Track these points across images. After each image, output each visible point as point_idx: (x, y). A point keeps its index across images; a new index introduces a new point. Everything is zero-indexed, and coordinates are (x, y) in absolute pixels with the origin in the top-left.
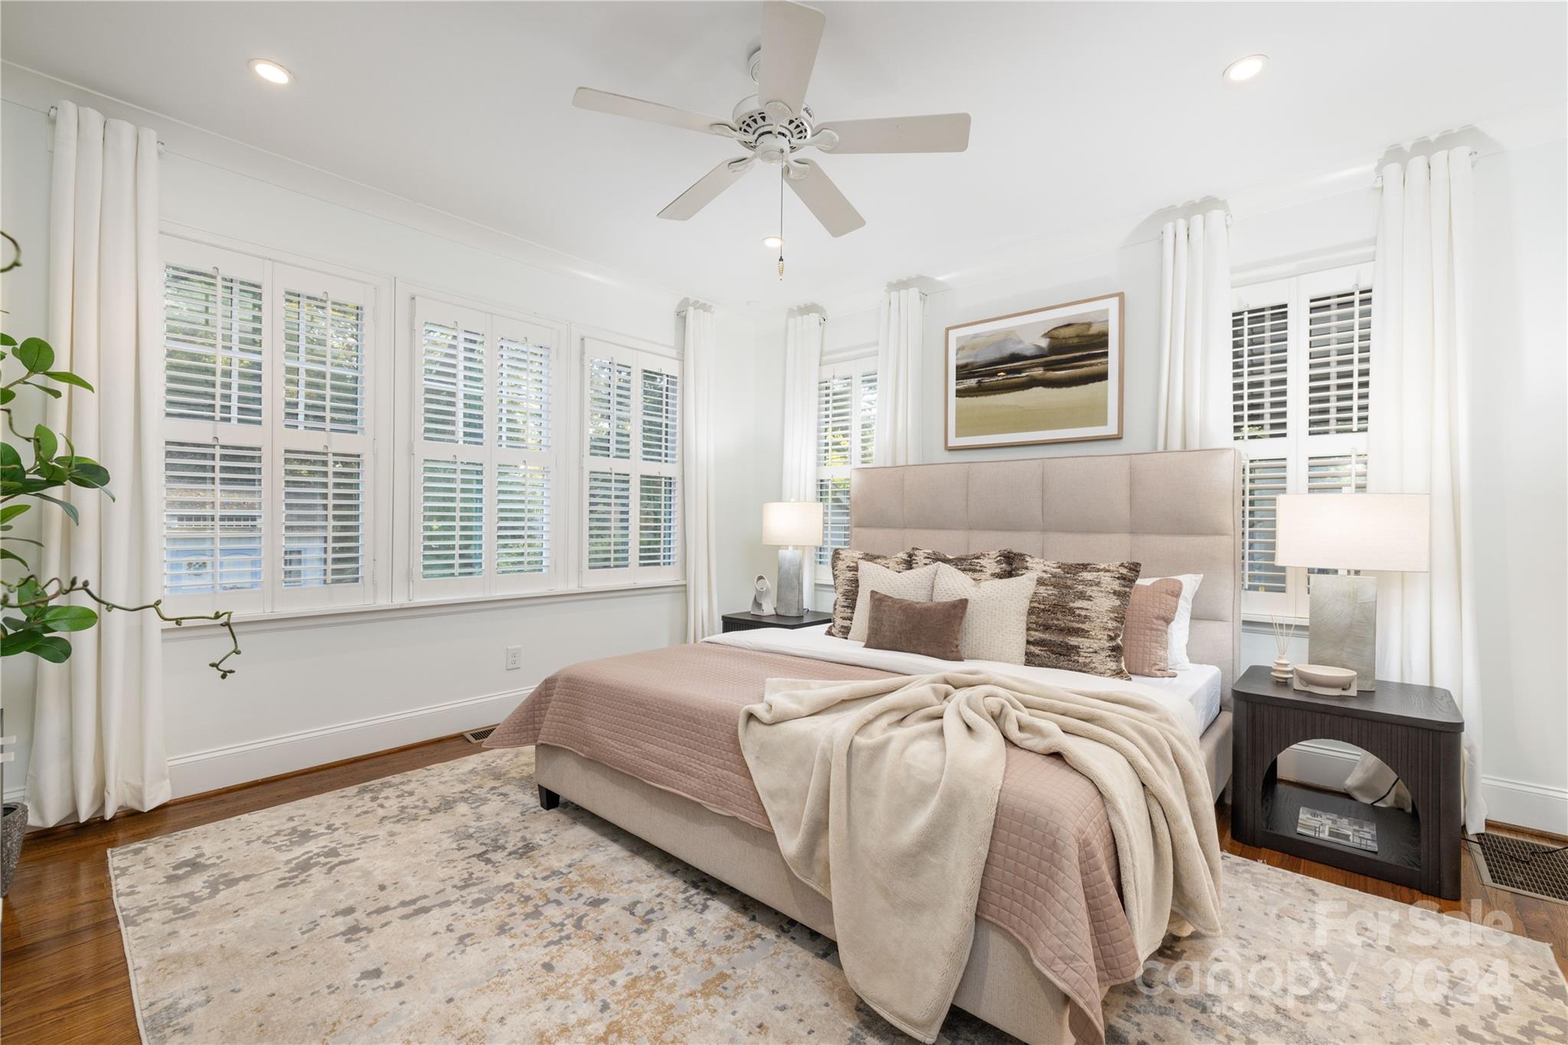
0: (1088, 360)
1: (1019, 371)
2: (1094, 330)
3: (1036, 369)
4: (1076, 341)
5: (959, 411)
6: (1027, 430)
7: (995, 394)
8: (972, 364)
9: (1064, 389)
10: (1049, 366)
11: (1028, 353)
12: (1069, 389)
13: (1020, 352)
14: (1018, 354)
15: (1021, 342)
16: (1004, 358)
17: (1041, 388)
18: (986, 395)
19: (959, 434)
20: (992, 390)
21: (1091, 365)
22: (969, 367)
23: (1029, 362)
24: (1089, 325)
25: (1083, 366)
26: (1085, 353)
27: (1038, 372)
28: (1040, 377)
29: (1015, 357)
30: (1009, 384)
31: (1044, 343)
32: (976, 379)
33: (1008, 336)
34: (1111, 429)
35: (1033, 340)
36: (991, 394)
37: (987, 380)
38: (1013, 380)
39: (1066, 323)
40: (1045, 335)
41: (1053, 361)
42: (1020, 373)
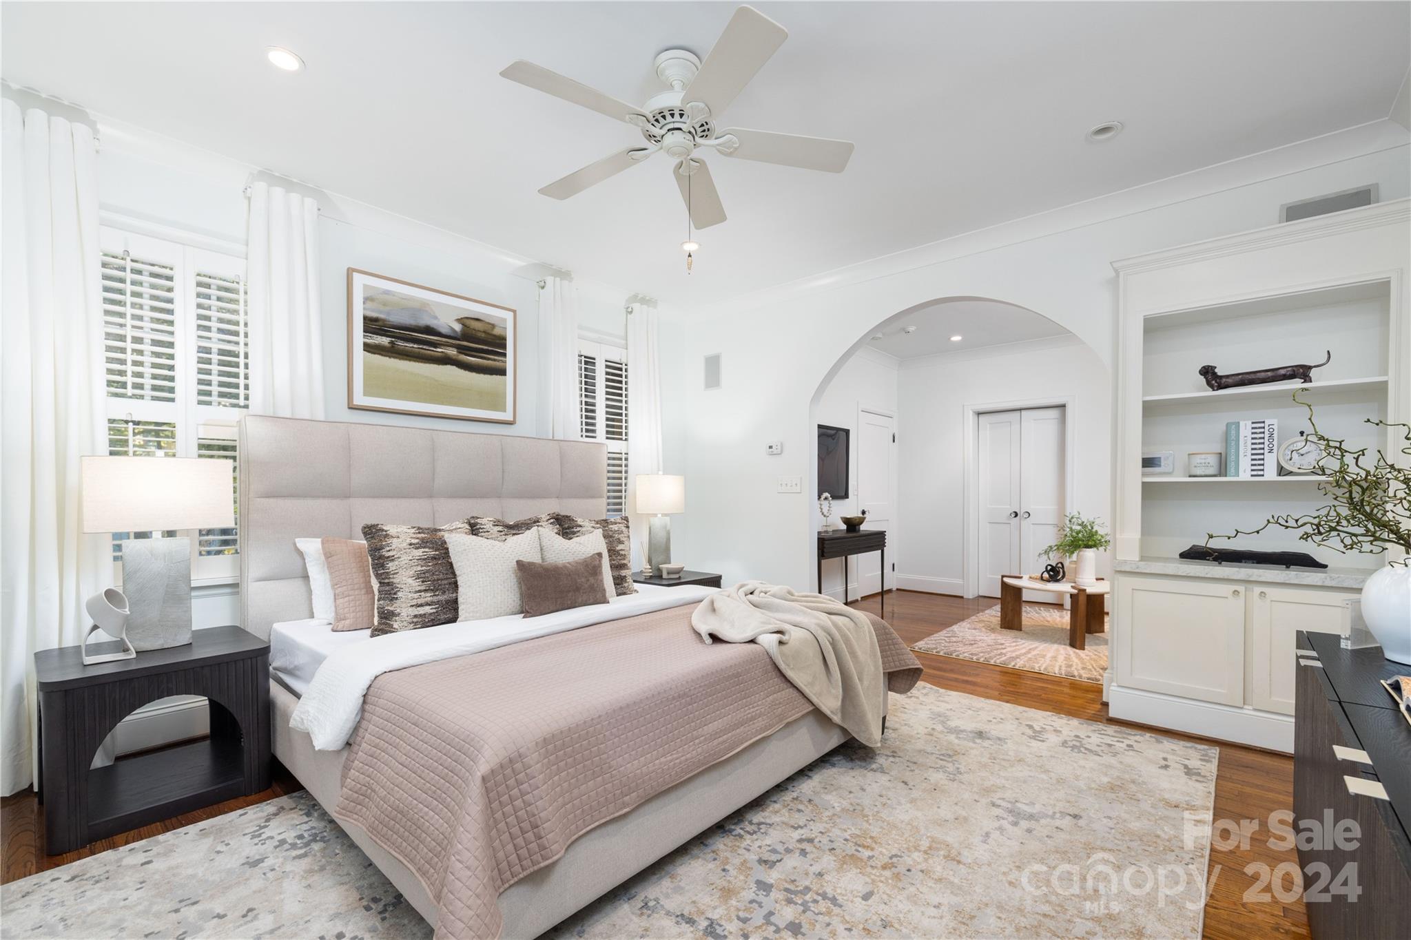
0: (493, 355)
1: (435, 345)
2: (497, 332)
3: (451, 348)
4: (483, 335)
5: (367, 367)
6: (442, 403)
7: (410, 360)
8: (384, 320)
9: (474, 374)
10: (462, 350)
11: (444, 331)
12: (478, 375)
13: (435, 327)
14: (433, 328)
15: (436, 318)
16: (419, 327)
17: (454, 367)
18: (400, 359)
19: (367, 393)
20: (408, 356)
21: (495, 360)
22: (380, 323)
23: (444, 340)
24: (493, 326)
25: (489, 359)
26: (490, 348)
27: (452, 352)
28: (454, 357)
29: (429, 330)
30: (425, 355)
31: (458, 327)
32: (390, 339)
33: (423, 307)
34: (508, 416)
35: (447, 322)
36: (406, 360)
37: (400, 343)
38: (429, 352)
39: (476, 317)
40: (459, 320)
41: (465, 346)
42: (436, 347)
